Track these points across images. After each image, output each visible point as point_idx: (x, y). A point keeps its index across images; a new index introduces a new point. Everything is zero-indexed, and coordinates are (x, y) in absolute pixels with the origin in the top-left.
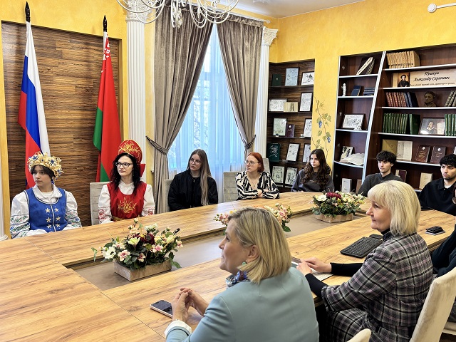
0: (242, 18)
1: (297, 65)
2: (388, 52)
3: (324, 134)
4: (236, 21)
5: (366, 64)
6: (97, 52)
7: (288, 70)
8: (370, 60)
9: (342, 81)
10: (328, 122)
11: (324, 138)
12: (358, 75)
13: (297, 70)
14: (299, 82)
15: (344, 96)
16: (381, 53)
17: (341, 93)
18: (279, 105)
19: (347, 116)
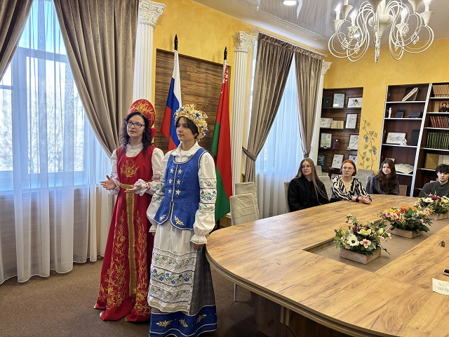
0: (311, 53)
1: (343, 91)
2: (433, 84)
3: (370, 148)
4: (307, 54)
5: (412, 93)
6: (212, 76)
7: (336, 95)
8: (415, 90)
9: (388, 106)
10: (375, 138)
11: (370, 151)
12: (404, 101)
13: (343, 95)
14: (346, 105)
15: (389, 118)
16: (427, 85)
17: (387, 115)
18: (327, 123)
19: (389, 134)
